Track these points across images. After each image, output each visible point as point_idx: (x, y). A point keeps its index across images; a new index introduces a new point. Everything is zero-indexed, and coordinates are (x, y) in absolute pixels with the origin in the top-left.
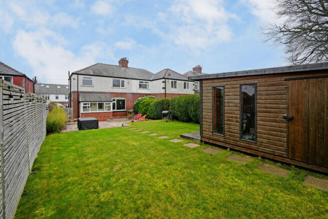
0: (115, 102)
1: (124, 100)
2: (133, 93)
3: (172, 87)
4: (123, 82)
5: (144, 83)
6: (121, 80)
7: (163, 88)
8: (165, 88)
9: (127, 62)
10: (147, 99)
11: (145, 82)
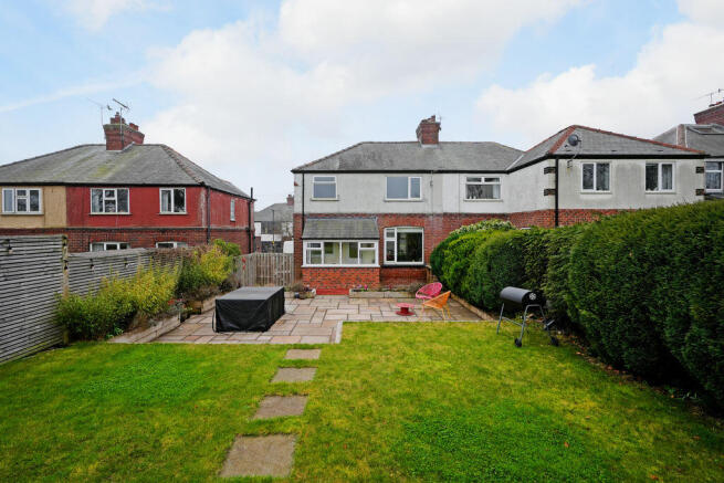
0: (395, 239)
1: (420, 234)
2: (445, 215)
3: (587, 185)
4: (416, 184)
5: (483, 182)
6: (410, 177)
7: (547, 192)
8: (554, 192)
9: (437, 127)
10: (480, 229)
11: (487, 180)
